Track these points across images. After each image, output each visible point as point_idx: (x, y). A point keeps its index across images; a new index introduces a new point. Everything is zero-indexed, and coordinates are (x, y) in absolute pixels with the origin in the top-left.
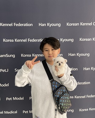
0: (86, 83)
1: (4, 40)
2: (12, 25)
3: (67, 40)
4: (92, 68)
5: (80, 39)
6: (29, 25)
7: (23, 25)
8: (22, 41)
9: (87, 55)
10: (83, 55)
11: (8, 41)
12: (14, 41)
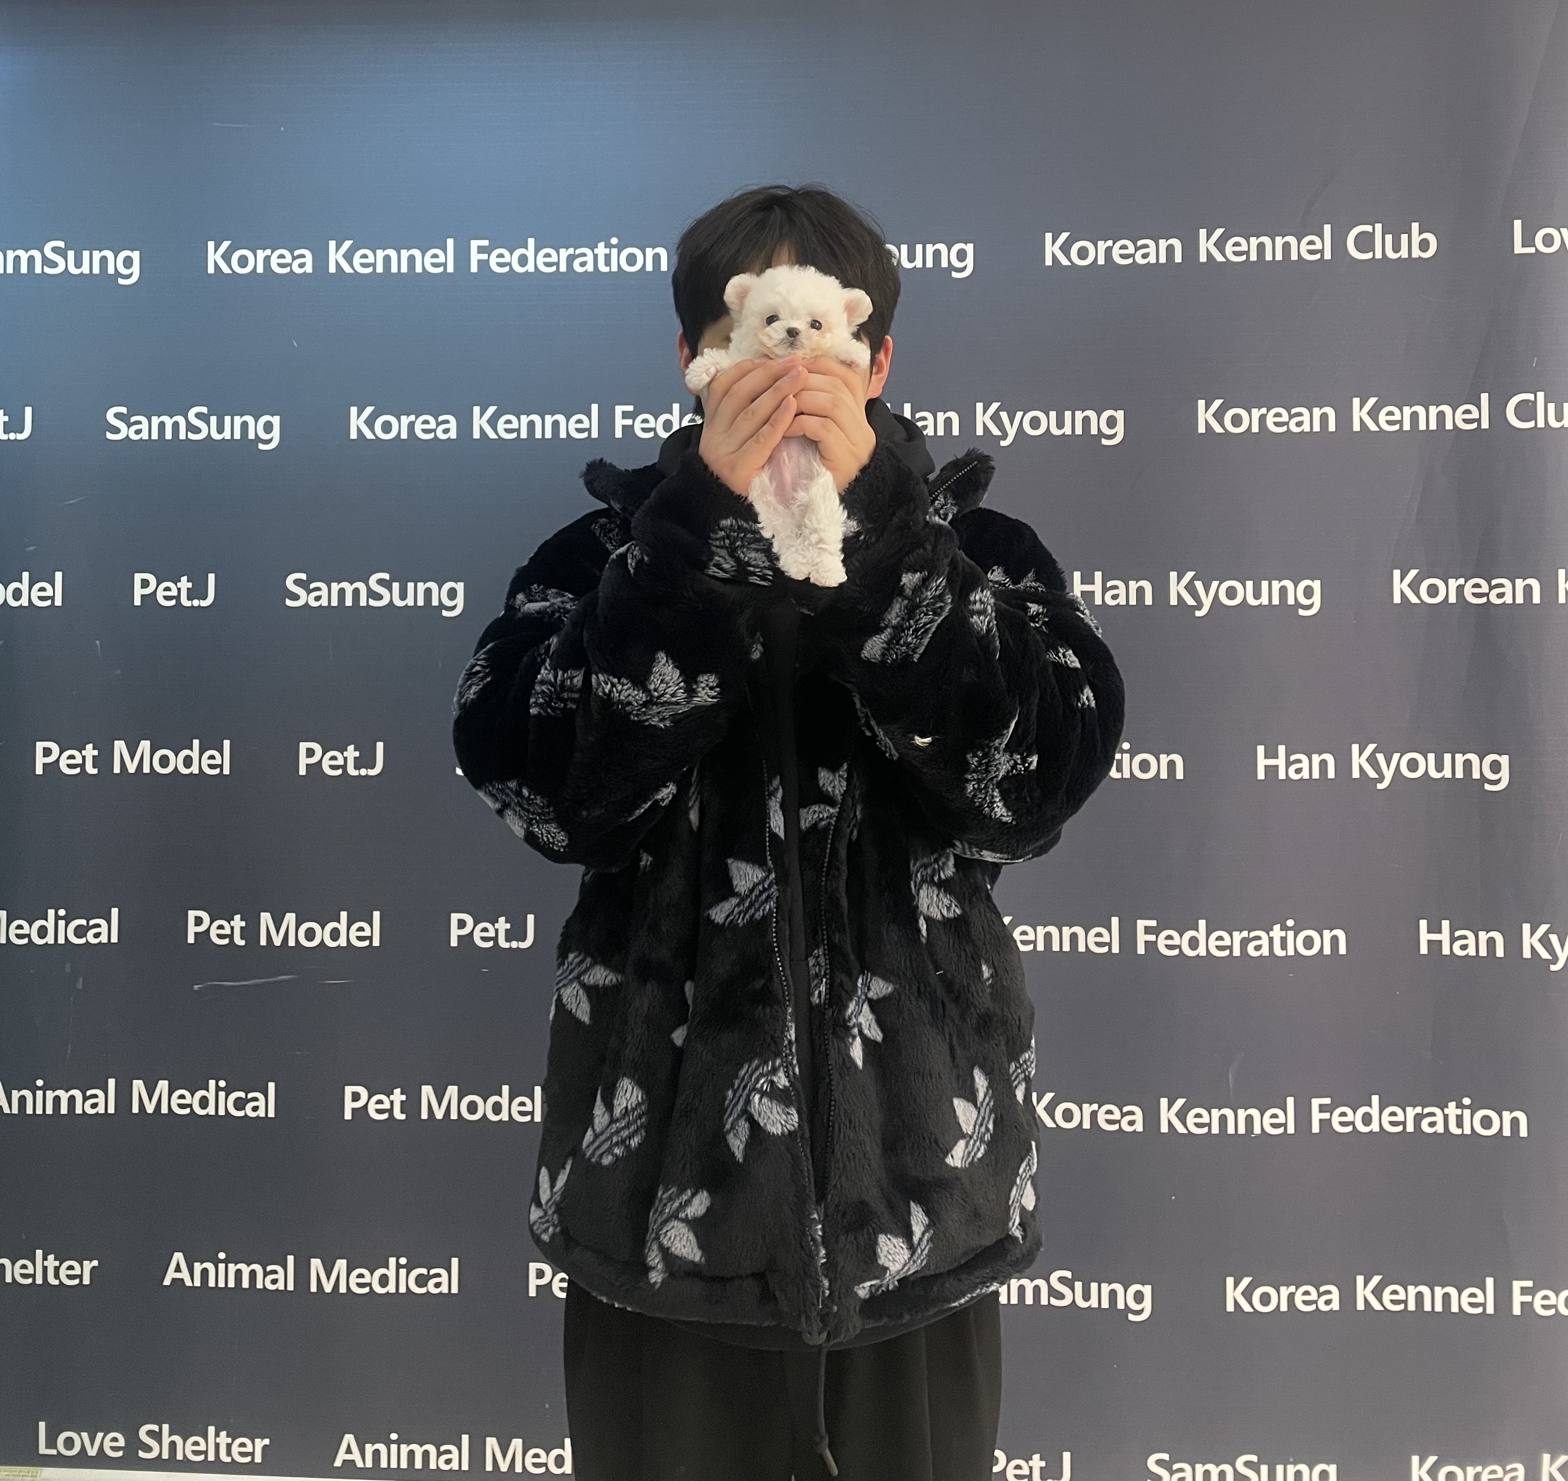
0: (1296, 944)
1: (357, 422)
2: (448, 257)
3: (1048, 422)
4: (1359, 761)
5: (1205, 416)
6: (631, 260)
7: (571, 259)
8: (543, 426)
9: (1295, 592)
10: (1245, 592)
11: (400, 426)
12: (465, 425)
